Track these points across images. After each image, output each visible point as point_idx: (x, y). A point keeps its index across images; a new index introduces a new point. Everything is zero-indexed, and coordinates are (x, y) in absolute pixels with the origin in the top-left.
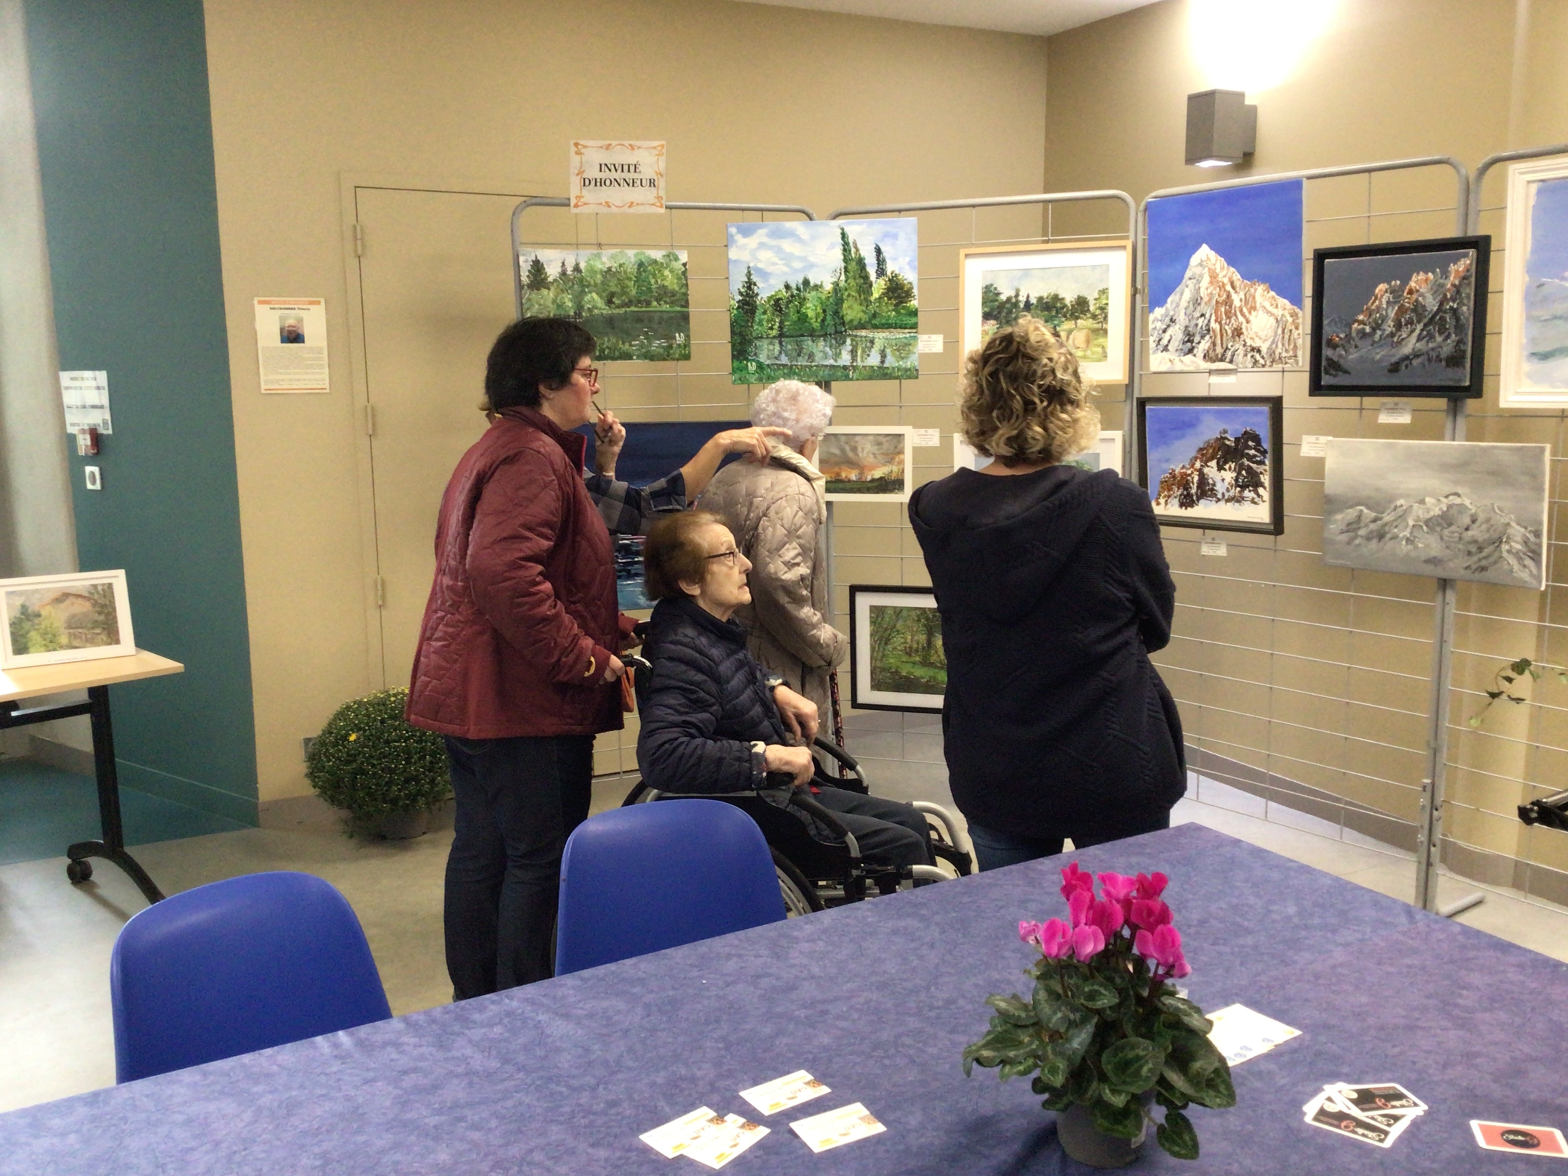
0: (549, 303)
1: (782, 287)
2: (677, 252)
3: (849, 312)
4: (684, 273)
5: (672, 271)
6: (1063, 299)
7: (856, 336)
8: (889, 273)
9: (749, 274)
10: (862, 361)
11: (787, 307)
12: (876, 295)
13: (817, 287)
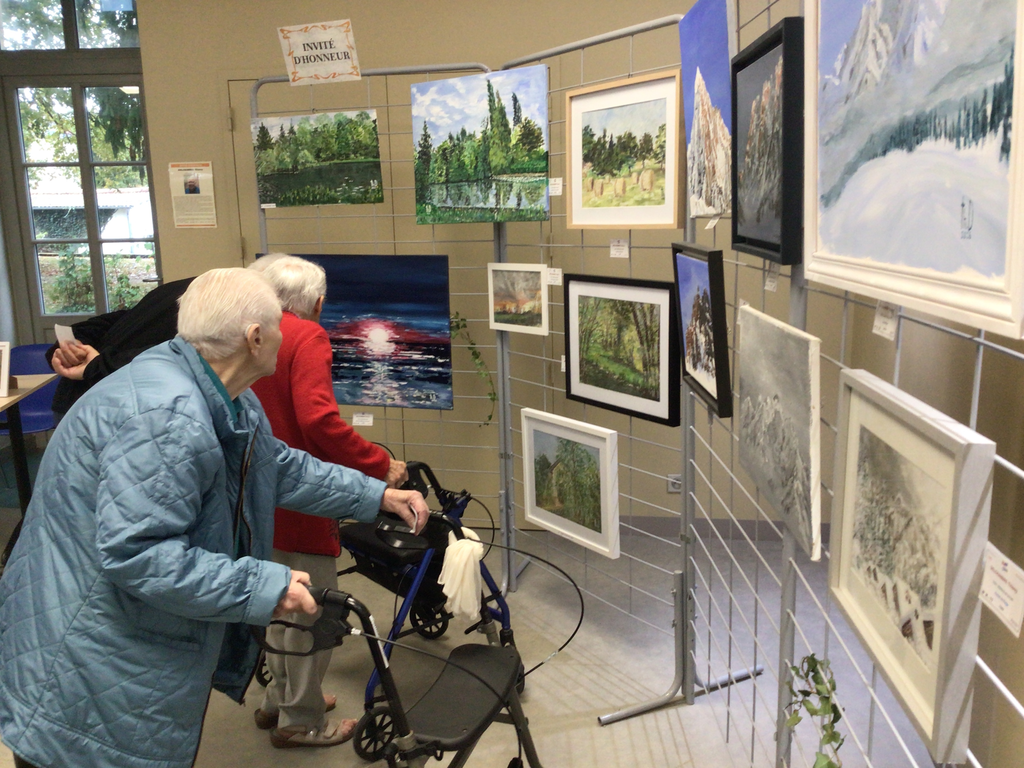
0: (273, 160)
1: (447, 138)
2: (368, 111)
3: (494, 158)
4: (374, 129)
5: (364, 128)
6: (635, 138)
7: (499, 181)
8: (523, 120)
9: (425, 128)
10: (504, 204)
11: (451, 156)
12: (514, 142)
13: (471, 137)
